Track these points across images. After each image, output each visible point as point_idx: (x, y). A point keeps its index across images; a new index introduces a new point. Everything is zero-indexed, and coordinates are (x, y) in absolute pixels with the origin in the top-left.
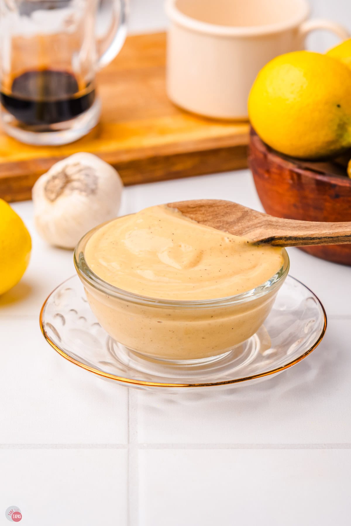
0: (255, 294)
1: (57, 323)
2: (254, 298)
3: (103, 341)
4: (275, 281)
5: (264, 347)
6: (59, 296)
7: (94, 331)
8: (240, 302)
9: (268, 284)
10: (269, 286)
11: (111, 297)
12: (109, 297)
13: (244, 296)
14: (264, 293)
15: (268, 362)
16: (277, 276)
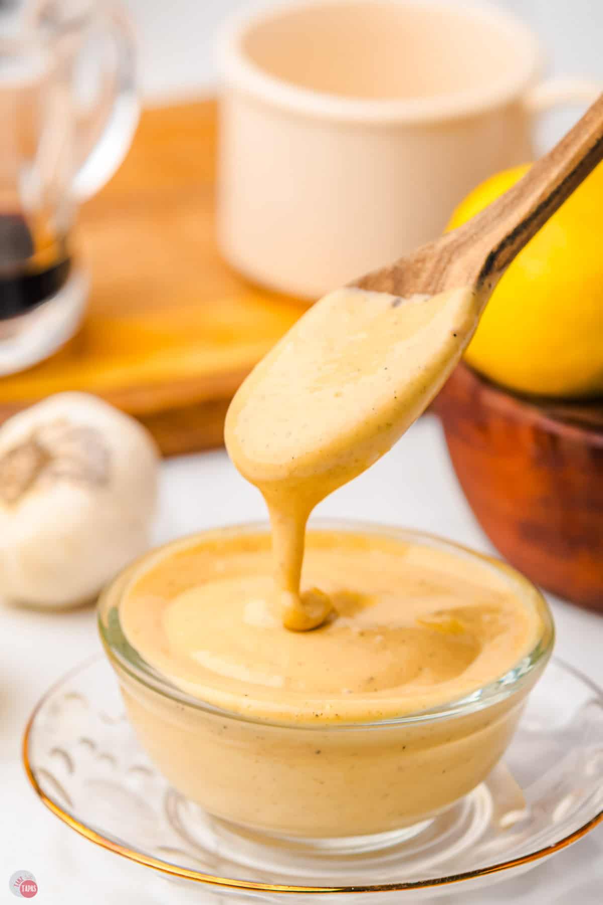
0: (481, 698)
1: (57, 767)
2: (480, 706)
3: (157, 805)
4: (524, 670)
5: (501, 810)
6: (55, 710)
7: (134, 782)
8: (453, 714)
9: (510, 678)
10: (514, 680)
11: (187, 708)
12: (183, 709)
13: (462, 702)
14: (500, 698)
15: (511, 838)
16: (528, 660)
